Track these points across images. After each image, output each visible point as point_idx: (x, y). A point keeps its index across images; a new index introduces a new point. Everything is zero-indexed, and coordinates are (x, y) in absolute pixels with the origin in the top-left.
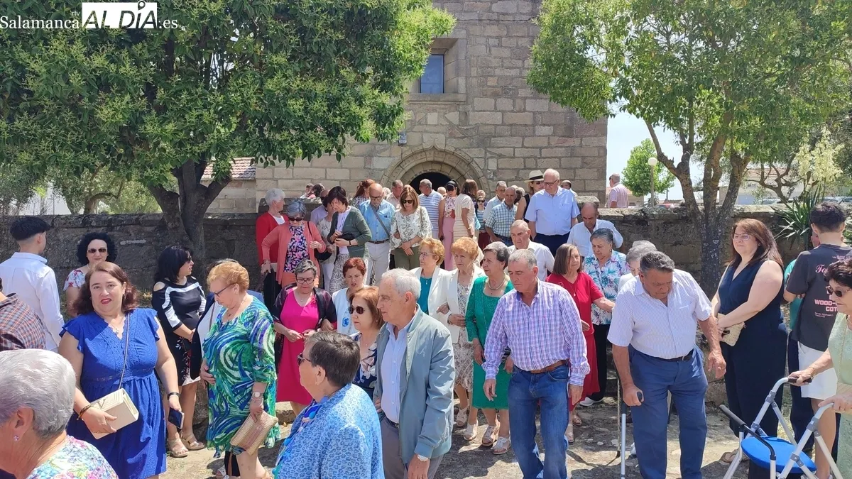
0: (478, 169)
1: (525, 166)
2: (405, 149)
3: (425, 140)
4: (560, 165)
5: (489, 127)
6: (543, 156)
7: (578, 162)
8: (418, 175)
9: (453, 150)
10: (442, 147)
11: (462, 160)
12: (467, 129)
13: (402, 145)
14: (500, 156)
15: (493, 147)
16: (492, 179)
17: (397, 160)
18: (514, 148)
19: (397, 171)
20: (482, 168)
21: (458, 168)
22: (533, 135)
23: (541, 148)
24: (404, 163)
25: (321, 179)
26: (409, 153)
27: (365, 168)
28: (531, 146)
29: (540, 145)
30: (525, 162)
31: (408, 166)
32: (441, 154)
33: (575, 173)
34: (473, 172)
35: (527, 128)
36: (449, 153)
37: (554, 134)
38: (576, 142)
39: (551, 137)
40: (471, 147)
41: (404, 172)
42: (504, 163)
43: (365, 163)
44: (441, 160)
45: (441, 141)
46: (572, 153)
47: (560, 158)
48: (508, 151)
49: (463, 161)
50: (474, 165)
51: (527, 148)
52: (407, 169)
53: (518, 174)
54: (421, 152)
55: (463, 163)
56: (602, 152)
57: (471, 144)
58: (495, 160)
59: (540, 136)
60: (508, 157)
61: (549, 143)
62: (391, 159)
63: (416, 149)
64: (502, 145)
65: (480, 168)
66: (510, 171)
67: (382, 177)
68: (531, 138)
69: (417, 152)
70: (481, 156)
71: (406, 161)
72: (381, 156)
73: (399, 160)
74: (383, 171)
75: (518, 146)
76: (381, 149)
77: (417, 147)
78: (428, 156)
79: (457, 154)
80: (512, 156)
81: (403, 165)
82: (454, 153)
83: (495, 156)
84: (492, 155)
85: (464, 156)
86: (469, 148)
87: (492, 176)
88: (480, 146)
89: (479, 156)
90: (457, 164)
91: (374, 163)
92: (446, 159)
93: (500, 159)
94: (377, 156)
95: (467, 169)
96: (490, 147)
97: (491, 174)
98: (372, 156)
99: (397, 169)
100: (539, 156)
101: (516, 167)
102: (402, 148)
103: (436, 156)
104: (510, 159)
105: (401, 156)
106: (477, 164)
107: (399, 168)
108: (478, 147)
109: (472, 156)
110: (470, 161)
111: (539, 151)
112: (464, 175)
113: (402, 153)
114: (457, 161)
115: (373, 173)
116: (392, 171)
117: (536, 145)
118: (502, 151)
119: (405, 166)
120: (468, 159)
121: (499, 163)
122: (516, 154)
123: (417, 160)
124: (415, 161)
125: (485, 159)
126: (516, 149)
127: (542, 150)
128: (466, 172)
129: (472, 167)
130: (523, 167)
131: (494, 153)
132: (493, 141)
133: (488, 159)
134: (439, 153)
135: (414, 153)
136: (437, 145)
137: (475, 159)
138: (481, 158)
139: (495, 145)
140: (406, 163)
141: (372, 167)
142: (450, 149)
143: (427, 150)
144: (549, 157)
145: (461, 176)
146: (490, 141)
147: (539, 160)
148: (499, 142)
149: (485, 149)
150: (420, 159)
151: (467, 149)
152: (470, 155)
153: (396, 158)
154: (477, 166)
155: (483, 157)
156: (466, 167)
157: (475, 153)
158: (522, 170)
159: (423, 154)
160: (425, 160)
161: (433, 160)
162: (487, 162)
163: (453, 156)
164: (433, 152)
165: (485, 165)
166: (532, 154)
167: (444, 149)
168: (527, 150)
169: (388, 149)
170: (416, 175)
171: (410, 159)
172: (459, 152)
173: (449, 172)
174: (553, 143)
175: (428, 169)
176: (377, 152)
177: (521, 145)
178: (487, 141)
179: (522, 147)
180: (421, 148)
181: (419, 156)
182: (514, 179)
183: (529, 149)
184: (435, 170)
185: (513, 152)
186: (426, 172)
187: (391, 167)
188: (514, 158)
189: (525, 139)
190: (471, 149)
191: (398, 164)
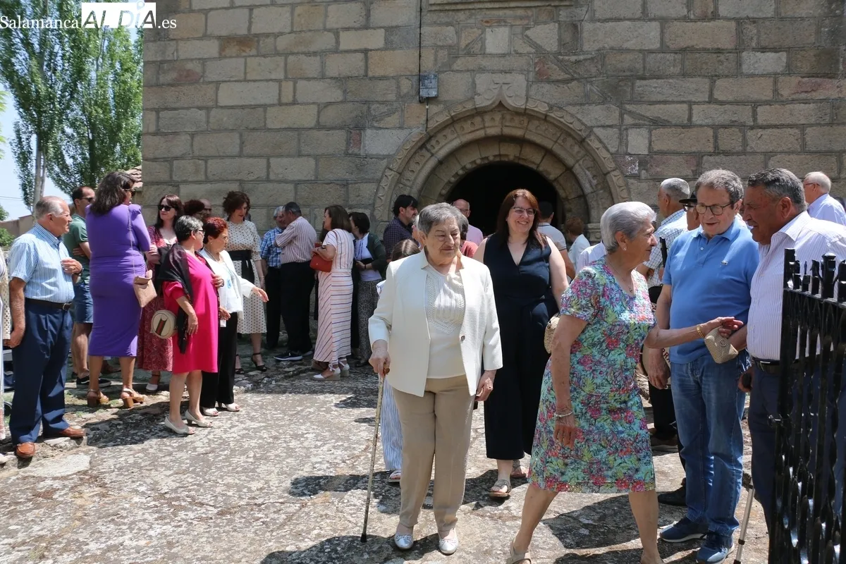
0: (603, 154)
1: (716, 147)
2: (434, 109)
3: (480, 89)
4: (804, 145)
5: (630, 56)
6: (760, 121)
8: (470, 167)
9: (543, 109)
10: (519, 103)
11: (566, 132)
12: (577, 62)
13: (428, 100)
14: (656, 123)
15: (640, 102)
16: (637, 177)
17: (417, 132)
18: (691, 104)
19: (417, 158)
20: (613, 150)
21: (557, 149)
22: (737, 73)
23: (755, 104)
24: (433, 142)
25: (258, 180)
26: (443, 118)
27: (347, 154)
28: (731, 98)
29: (755, 97)
30: (716, 137)
31: (444, 147)
32: (517, 119)
33: (840, 162)
34: (594, 160)
35: (722, 57)
36: (538, 119)
37: (789, 70)
39: (781, 78)
40: (586, 101)
41: (432, 163)
42: (665, 139)
43: (348, 143)
44: (519, 133)
45: (516, 92)
46: (834, 114)
47: (802, 127)
48: (675, 112)
49: (570, 135)
50: (595, 144)
51: (722, 103)
52: (442, 153)
53: (699, 165)
54: (472, 116)
55: (570, 141)
57: (587, 96)
58: (644, 132)
59: (753, 75)
60: (676, 126)
61: (775, 91)
62: (406, 132)
63: (460, 109)
64: (660, 98)
65: (608, 150)
66: (680, 159)
67: (384, 172)
68: (731, 80)
69: (461, 116)
70: (611, 124)
71: (440, 136)
72: (381, 126)
73: (421, 134)
74: (385, 160)
75: (699, 100)
76: (383, 111)
77: (461, 103)
78: (487, 125)
79: (554, 118)
80: (686, 122)
81: (432, 146)
82: (546, 116)
83: (643, 122)
84: (637, 121)
85: (571, 123)
86: (581, 104)
87: (637, 168)
88: (609, 99)
89: (607, 124)
90: (556, 142)
91: (367, 142)
92: (530, 131)
93: (656, 129)
94: (373, 127)
95: (578, 152)
96: (632, 102)
97: (634, 163)
98: (363, 128)
99: (417, 154)
100: (752, 124)
101: (694, 149)
102: (427, 107)
103: (507, 124)
104: (679, 130)
105: (425, 126)
106: (600, 141)
107: (424, 151)
108: (603, 103)
109: (589, 124)
110: (584, 134)
111: (751, 110)
112: (572, 167)
113: (427, 120)
114: (555, 134)
115: (364, 165)
116: (407, 160)
117: (743, 98)
118: (661, 111)
119: (437, 148)
120: (580, 130)
121: (653, 138)
122: (694, 119)
123: (463, 135)
124: (458, 136)
125: (620, 130)
126: (694, 107)
127: (760, 109)
128: (578, 161)
129: (589, 148)
130: (711, 150)
131: (642, 115)
132: (641, 89)
133: (626, 129)
134: (515, 118)
135: (455, 119)
136: (507, 99)
137: (595, 129)
138: (611, 126)
139: (644, 97)
140: (440, 141)
141: (362, 153)
142: (536, 107)
143: (485, 112)
144: (776, 126)
145: (566, 170)
146: (633, 89)
147: (752, 131)
148: (653, 89)
149: (621, 106)
150: (470, 132)
151: (578, 107)
152: (584, 120)
153: (415, 131)
154: (600, 146)
155: (616, 125)
156: (576, 148)
157: (597, 117)
158: (708, 155)
159: (478, 120)
160: (481, 134)
161: (500, 133)
162: (625, 138)
163: (546, 124)
164: (500, 116)
165: (621, 142)
166: (733, 119)
167: (523, 107)
168: (721, 108)
169: (398, 111)
170: (463, 168)
171: (447, 131)
172: (559, 113)
173: (538, 161)
174: (786, 93)
175: (491, 153)
176: (374, 118)
177: (707, 96)
178: (625, 88)
179: (709, 102)
180: (469, 106)
181: (468, 126)
182: (690, 177)
183: (727, 106)
184: (507, 156)
185: (687, 112)
186: (486, 162)
187: (404, 151)
188: (690, 128)
189: (717, 82)
190: (586, 107)
191: (420, 144)
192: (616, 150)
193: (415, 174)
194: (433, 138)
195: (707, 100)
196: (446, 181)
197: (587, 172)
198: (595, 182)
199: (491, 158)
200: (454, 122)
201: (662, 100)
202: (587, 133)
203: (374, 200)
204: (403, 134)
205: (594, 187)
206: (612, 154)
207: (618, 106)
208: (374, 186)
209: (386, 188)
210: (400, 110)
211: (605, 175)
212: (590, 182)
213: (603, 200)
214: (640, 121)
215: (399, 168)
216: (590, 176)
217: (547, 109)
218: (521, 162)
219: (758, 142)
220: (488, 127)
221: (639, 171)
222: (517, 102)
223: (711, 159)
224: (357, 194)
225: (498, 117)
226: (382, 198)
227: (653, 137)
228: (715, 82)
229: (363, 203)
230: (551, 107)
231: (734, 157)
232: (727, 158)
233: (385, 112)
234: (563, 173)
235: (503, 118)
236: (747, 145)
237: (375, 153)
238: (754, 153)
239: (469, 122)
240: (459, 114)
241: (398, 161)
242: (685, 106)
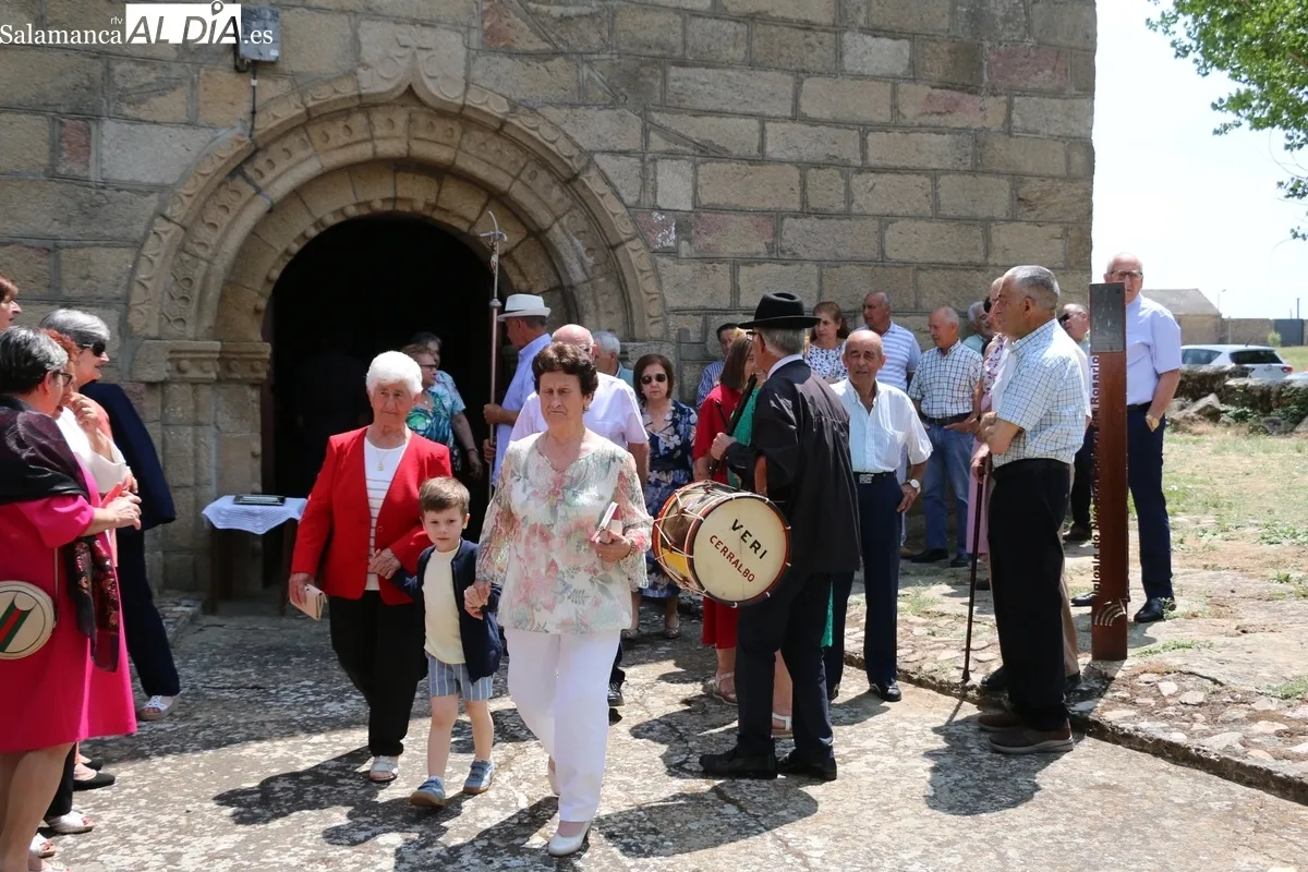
0: (611, 206)
1: (804, 202)
2: (267, 88)
3: (369, 53)
4: (936, 206)
5: (659, 19)
7: (997, 197)
8: (331, 220)
9: (498, 108)
10: (451, 95)
11: (543, 160)
12: (564, 19)
13: (255, 67)
14: (708, 152)
15: (679, 110)
16: (671, 253)
17: (228, 140)
18: (763, 119)
19: (225, 196)
20: (630, 200)
21: (518, 193)
22: (837, 70)
23: (865, 128)
24: (261, 163)
26: (288, 111)
27: (52, 175)
28: (827, 115)
29: (865, 115)
30: (803, 184)
32: (441, 126)
33: (987, 237)
34: (594, 218)
35: (813, 38)
36: (483, 127)
37: (914, 72)
38: (994, 108)
39: (903, 86)
40: (579, 100)
41: (258, 208)
42: (722, 185)
43: (55, 150)
44: (442, 154)
45: (443, 68)
46: (977, 160)
47: (934, 175)
48: (738, 133)
49: (544, 164)
50: (596, 186)
51: (814, 122)
52: (280, 188)
53: (777, 233)
54: (348, 112)
55: (544, 178)
56: (1078, 159)
57: (582, 89)
59: (861, 76)
60: (740, 159)
61: (895, 107)
62: (203, 136)
63: (325, 94)
64: (711, 104)
65: (621, 200)
66: (745, 221)
67: (151, 223)
68: (827, 81)
69: (326, 110)
70: (627, 148)
71: (275, 149)
72: (142, 116)
73: (240, 142)
74: (154, 198)
75: (777, 113)
76: (144, 80)
77: (328, 82)
78: (378, 132)
79: (519, 129)
80: (755, 152)
81: (257, 170)
82: (503, 123)
83: (683, 148)
84: (673, 146)
85: (553, 142)
86: (572, 106)
87: (673, 237)
88: (622, 99)
89: (619, 148)
90: (516, 178)
91: (106, 153)
92: (466, 152)
93: (704, 163)
94: (119, 117)
95: (560, 201)
96: (664, 107)
97: (668, 227)
98: (97, 118)
99: (223, 188)
100: (860, 163)
101: (768, 205)
102: (254, 82)
103: (421, 135)
104: (745, 167)
105: (249, 124)
106: (608, 182)
107: (239, 181)
108: (613, 105)
109: (586, 146)
110: (576, 165)
111: (858, 139)
112: (547, 230)
113: (254, 112)
114: (516, 162)
115: (99, 205)
116: (203, 198)
117: (847, 116)
118: (713, 130)
119: (269, 176)
120: (570, 158)
121: (701, 181)
122: (769, 149)
123: (326, 150)
124: (316, 153)
125: (642, 160)
126: (768, 125)
127: (871, 137)
128: (557, 219)
129: (584, 193)
130: (797, 207)
131: (680, 135)
132: (678, 84)
133: (654, 160)
134: (435, 123)
135: (314, 115)
136: (427, 81)
137: (597, 158)
138: (626, 153)
139: (684, 101)
140: (276, 162)
141: (93, 174)
142: (486, 103)
143: (376, 105)
144: (896, 170)
145: (528, 236)
146: (665, 82)
147: (859, 176)
148: (701, 87)
149: (644, 114)
150: (341, 147)
151: (566, 111)
152: (577, 138)
153: (225, 134)
154: (606, 190)
155: (635, 152)
156: (556, 193)
157: (601, 132)
158: (791, 216)
159: (358, 120)
160: (363, 152)
161: (405, 155)
162: (651, 177)
163: (496, 139)
164: (406, 117)
165: (643, 187)
166: (831, 153)
167: (459, 101)
168: (813, 131)
169: (182, 84)
170: (318, 223)
171: (293, 142)
172: (530, 120)
173: (472, 214)
174: (910, 111)
175: (378, 195)
176: (124, 95)
177: (789, 107)
178: (651, 80)
179: (793, 119)
180: (347, 89)
181: (337, 132)
182: (762, 256)
183: (821, 127)
184: (409, 200)
185: (757, 135)
186: (365, 211)
187: (199, 178)
188: (761, 165)
189: (804, 85)
190: (580, 111)
191: (233, 165)
192: (636, 199)
193: (220, 231)
194: (259, 154)
195: (789, 114)
196: (280, 250)
197: (576, 241)
198: (590, 260)
199: (378, 205)
200: (310, 119)
201: (715, 109)
202: (583, 163)
203: (129, 288)
204: (198, 138)
205: (589, 270)
206: (627, 207)
207: (640, 115)
208: (127, 255)
209: (156, 260)
210: (188, 82)
211: (613, 247)
212: (581, 261)
213: (606, 297)
214: (678, 147)
215: (187, 215)
216: (582, 250)
217: (507, 109)
218: (437, 216)
219: (870, 196)
220: (378, 139)
221: (677, 242)
222: (448, 92)
223: (797, 223)
224: (84, 273)
225: (401, 118)
226: (148, 284)
227: (700, 178)
228: (802, 83)
229: (100, 293)
230: (514, 106)
231: (833, 221)
232: (823, 223)
233: (149, 84)
234: (522, 241)
235: (411, 121)
236: (853, 201)
237: (127, 177)
238: (863, 215)
239: (341, 124)
240: (321, 105)
241: (185, 199)
242: (754, 124)
